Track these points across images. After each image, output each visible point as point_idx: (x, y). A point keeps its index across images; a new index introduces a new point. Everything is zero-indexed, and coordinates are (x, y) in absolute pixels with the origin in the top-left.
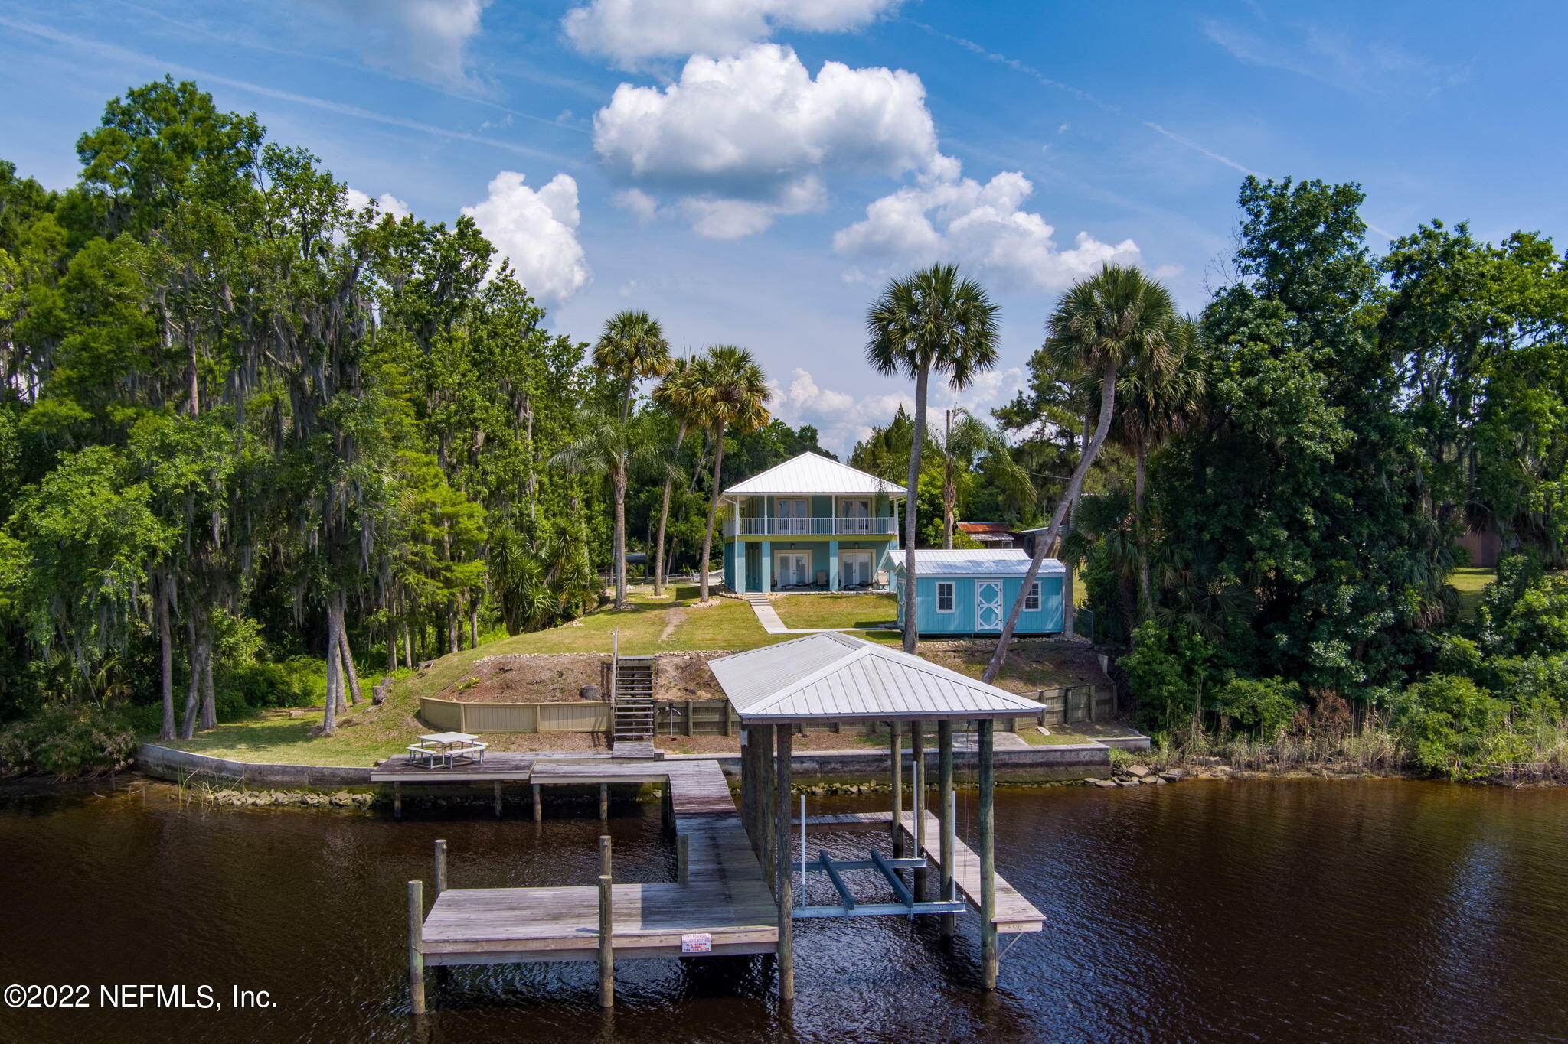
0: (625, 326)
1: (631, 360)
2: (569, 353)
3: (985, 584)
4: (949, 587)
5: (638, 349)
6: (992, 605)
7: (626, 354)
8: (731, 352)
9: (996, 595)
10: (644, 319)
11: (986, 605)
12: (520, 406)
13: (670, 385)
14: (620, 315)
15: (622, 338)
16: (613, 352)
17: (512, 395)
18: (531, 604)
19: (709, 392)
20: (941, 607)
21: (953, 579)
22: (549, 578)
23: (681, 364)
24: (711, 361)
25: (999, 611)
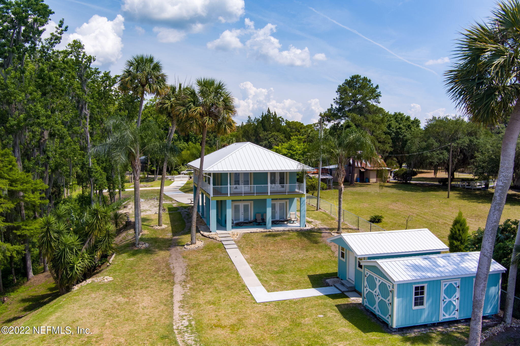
0: (139, 64)
1: (143, 86)
2: (110, 80)
3: (448, 283)
4: (422, 288)
5: (147, 79)
6: (452, 299)
7: (140, 82)
8: (211, 83)
9: (455, 291)
10: (151, 60)
11: (448, 300)
12: (82, 108)
13: (167, 101)
14: (135, 57)
15: (137, 71)
16: (131, 81)
17: (78, 102)
18: (72, 268)
19: (199, 110)
20: (416, 304)
21: (426, 282)
22: (86, 245)
23: (173, 89)
24: (197, 89)
25: (456, 303)
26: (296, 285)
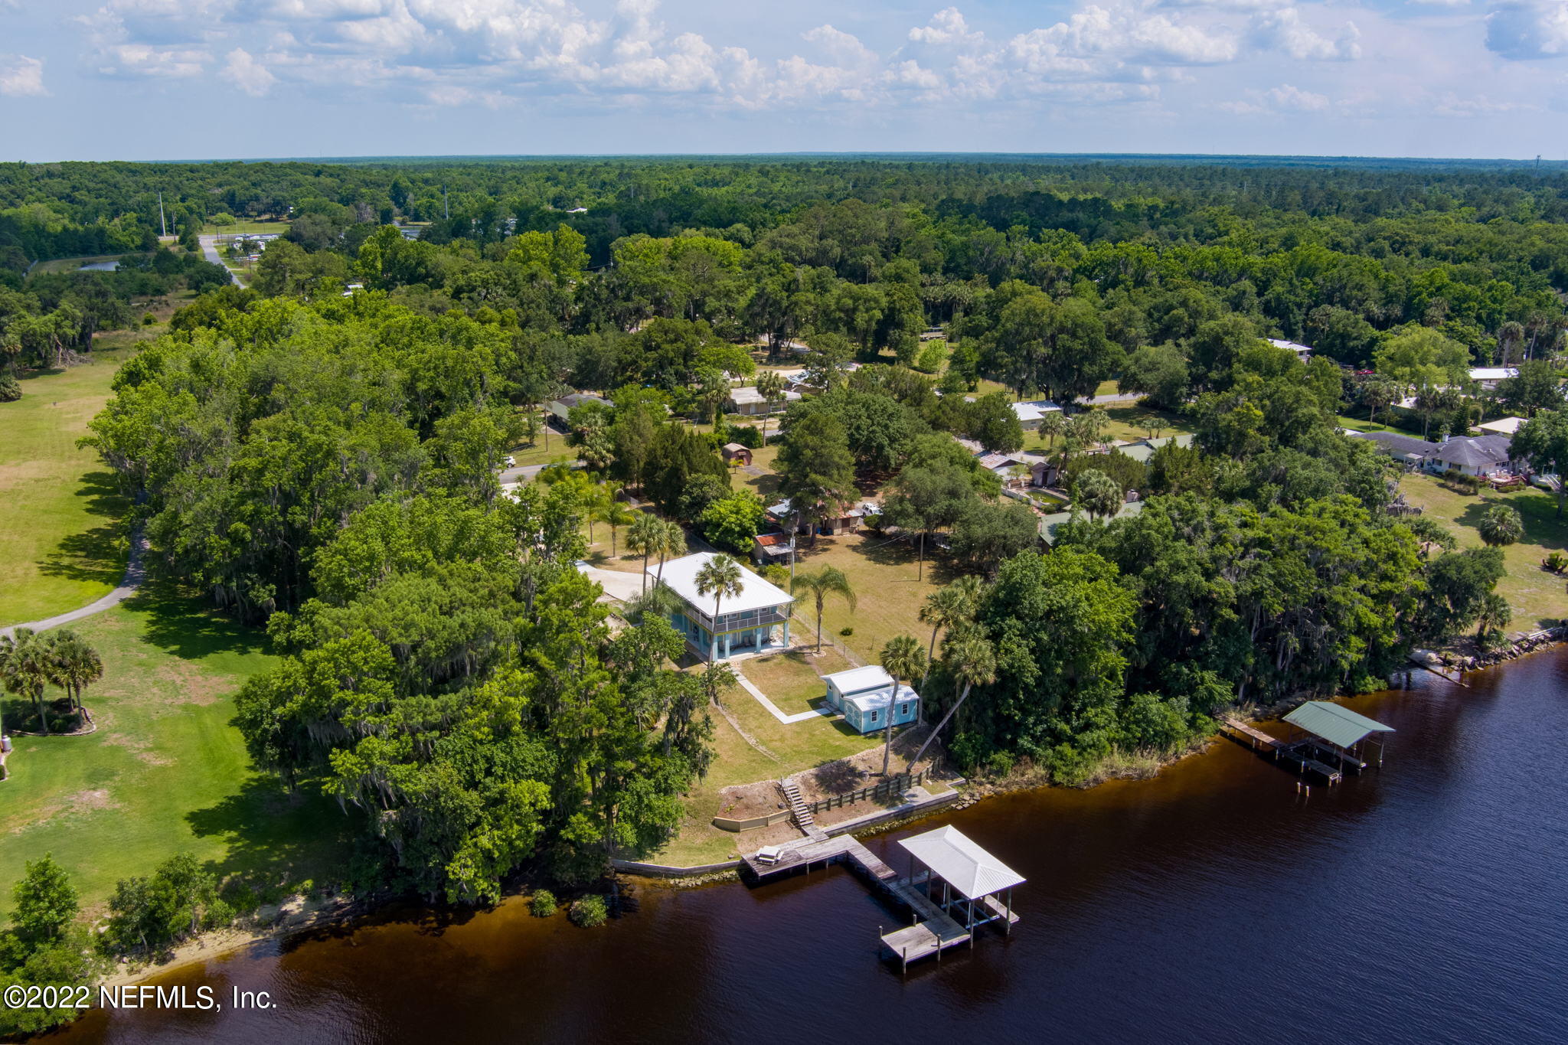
4: (875, 712)
20: (872, 720)
26: (802, 710)
